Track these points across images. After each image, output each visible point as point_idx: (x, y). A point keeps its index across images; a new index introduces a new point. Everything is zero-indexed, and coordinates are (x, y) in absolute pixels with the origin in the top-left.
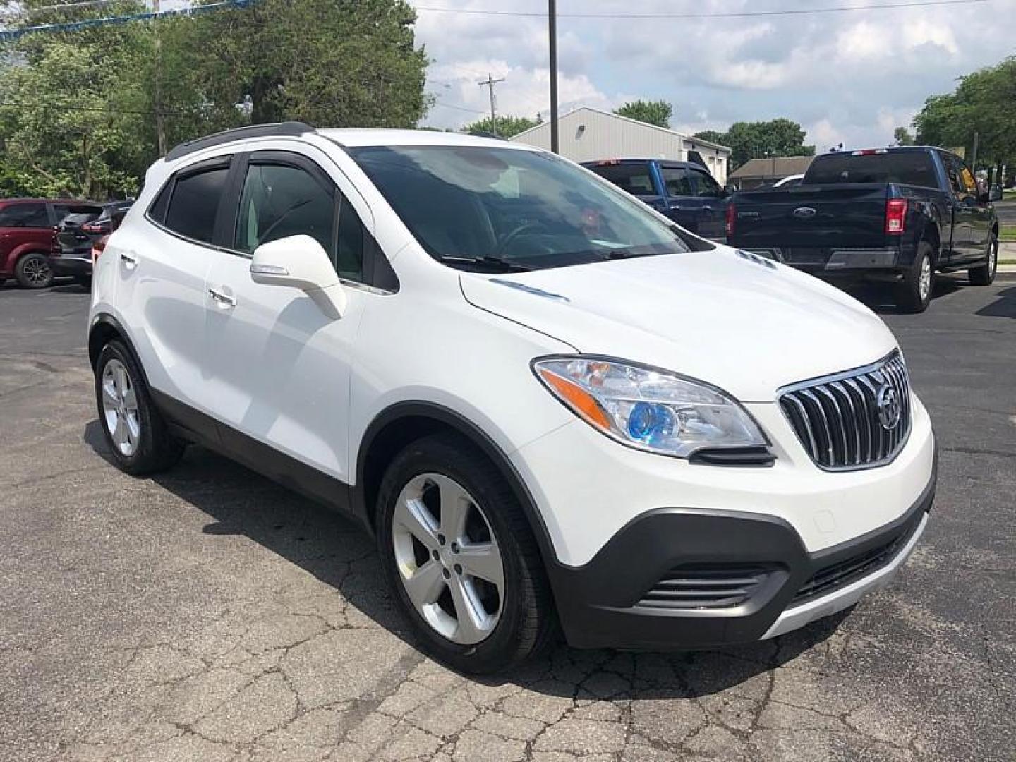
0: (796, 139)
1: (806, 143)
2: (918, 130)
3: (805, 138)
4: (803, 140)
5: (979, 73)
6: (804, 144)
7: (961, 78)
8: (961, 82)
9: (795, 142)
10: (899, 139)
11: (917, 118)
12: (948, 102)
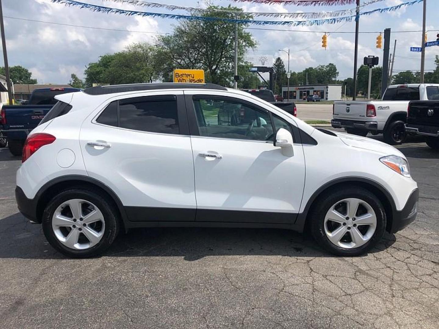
0: (28, 76)
1: (32, 77)
2: (87, 76)
3: (32, 75)
4: (31, 76)
5: (107, 55)
6: (31, 78)
7: (101, 57)
8: (101, 58)
9: (27, 77)
10: (73, 78)
11: (86, 71)
12: (98, 65)
